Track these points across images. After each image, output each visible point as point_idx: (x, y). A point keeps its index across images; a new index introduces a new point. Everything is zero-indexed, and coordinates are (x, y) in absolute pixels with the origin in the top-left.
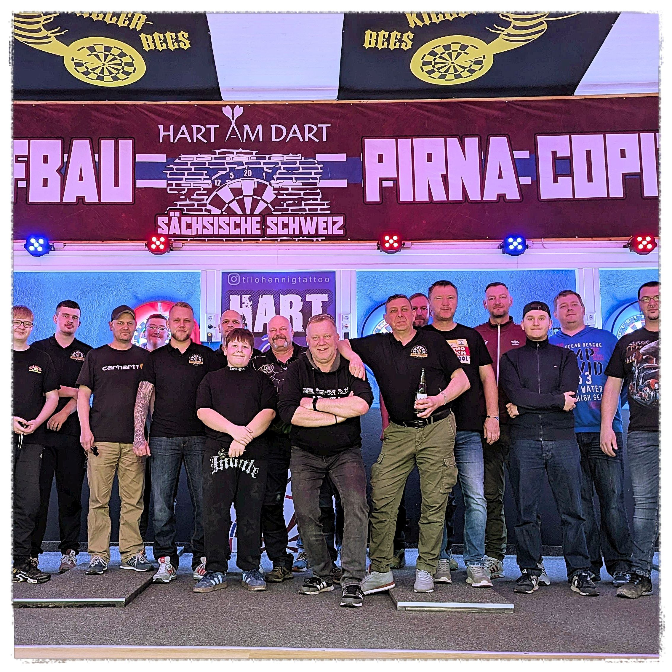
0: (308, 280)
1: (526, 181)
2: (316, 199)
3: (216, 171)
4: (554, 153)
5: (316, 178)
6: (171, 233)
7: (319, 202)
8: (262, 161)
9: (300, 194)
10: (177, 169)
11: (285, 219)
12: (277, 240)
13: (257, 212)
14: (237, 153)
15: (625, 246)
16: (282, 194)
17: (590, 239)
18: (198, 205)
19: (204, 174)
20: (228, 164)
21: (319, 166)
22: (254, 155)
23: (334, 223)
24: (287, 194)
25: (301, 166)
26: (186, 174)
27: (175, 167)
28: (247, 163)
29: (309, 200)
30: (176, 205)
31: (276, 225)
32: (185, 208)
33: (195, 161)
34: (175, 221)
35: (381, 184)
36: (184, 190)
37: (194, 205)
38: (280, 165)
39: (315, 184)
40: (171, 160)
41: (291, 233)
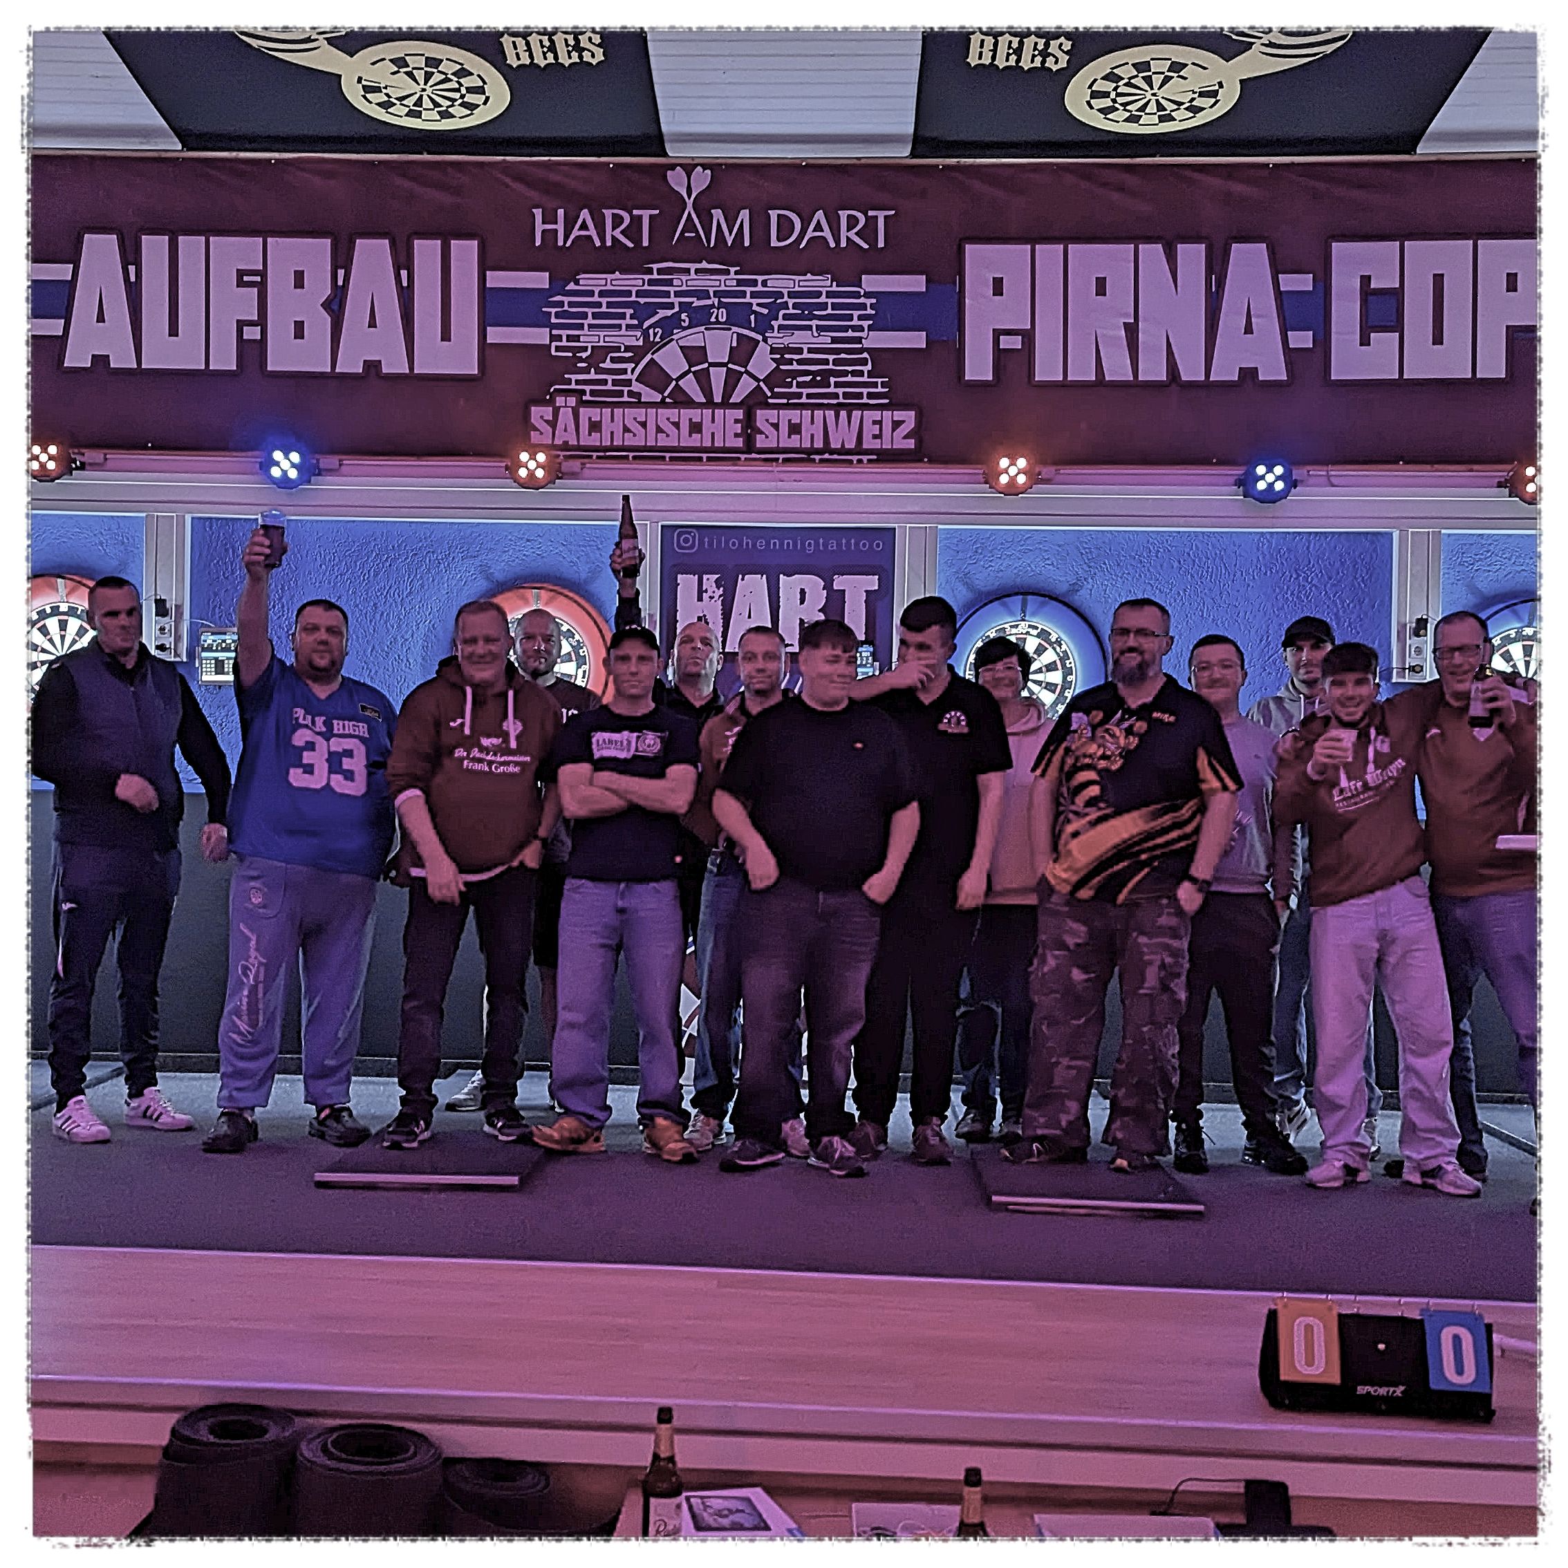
0: (840, 545)
1: (1302, 339)
2: (861, 373)
3: (652, 309)
4: (1366, 280)
5: (861, 329)
6: (558, 441)
7: (865, 379)
8: (749, 290)
9: (826, 362)
10: (571, 304)
11: (794, 416)
12: (777, 460)
13: (737, 397)
14: (697, 271)
15: (1500, 485)
16: (790, 362)
17: (1428, 467)
18: (615, 383)
19: (628, 316)
20: (677, 294)
21: (869, 302)
22: (732, 275)
23: (896, 424)
24: (800, 362)
25: (830, 301)
26: (590, 315)
27: (566, 300)
28: (716, 294)
29: (845, 373)
30: (569, 382)
31: (776, 426)
32: (588, 388)
33: (609, 287)
34: (566, 416)
35: (996, 342)
36: (585, 349)
37: (605, 382)
38: (786, 298)
39: (859, 340)
40: (558, 285)
41: (806, 444)
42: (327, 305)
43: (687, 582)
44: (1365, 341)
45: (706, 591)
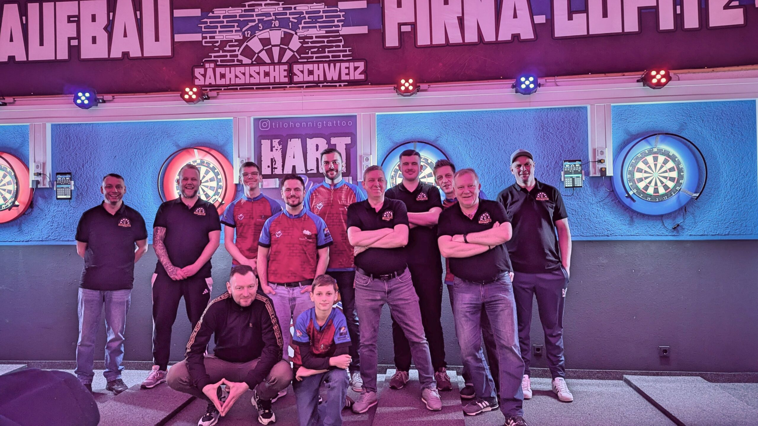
0: (333, 124)
1: (540, 19)
2: (339, 46)
3: (247, 22)
5: (338, 26)
6: (207, 83)
7: (341, 48)
8: (288, 12)
9: (324, 42)
10: (211, 22)
11: (310, 67)
12: (303, 87)
13: (285, 60)
14: (265, 5)
15: (638, 81)
16: (307, 43)
17: (603, 75)
18: (231, 56)
19: (236, 26)
20: (257, 15)
21: (341, 14)
22: (281, 6)
23: (356, 68)
25: (324, 15)
26: (219, 27)
27: (208, 20)
28: (274, 14)
29: (332, 47)
30: (211, 57)
31: (302, 72)
32: (219, 59)
33: (227, 14)
34: (210, 72)
35: (399, 29)
36: (217, 42)
37: (226, 56)
38: (305, 15)
39: (338, 31)
40: (205, 14)
41: (316, 79)
42: (105, 29)
43: (266, 144)
44: (570, 18)
45: (274, 147)
